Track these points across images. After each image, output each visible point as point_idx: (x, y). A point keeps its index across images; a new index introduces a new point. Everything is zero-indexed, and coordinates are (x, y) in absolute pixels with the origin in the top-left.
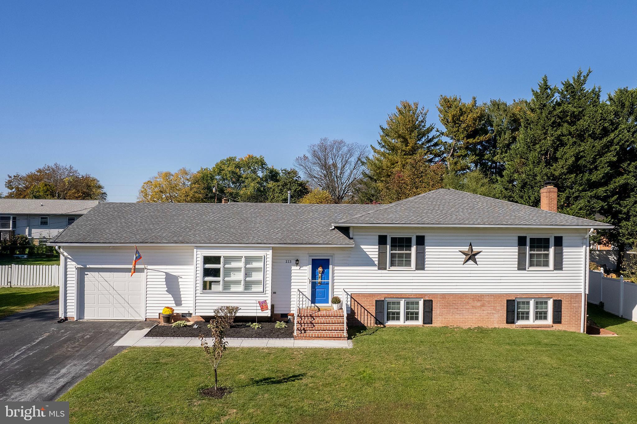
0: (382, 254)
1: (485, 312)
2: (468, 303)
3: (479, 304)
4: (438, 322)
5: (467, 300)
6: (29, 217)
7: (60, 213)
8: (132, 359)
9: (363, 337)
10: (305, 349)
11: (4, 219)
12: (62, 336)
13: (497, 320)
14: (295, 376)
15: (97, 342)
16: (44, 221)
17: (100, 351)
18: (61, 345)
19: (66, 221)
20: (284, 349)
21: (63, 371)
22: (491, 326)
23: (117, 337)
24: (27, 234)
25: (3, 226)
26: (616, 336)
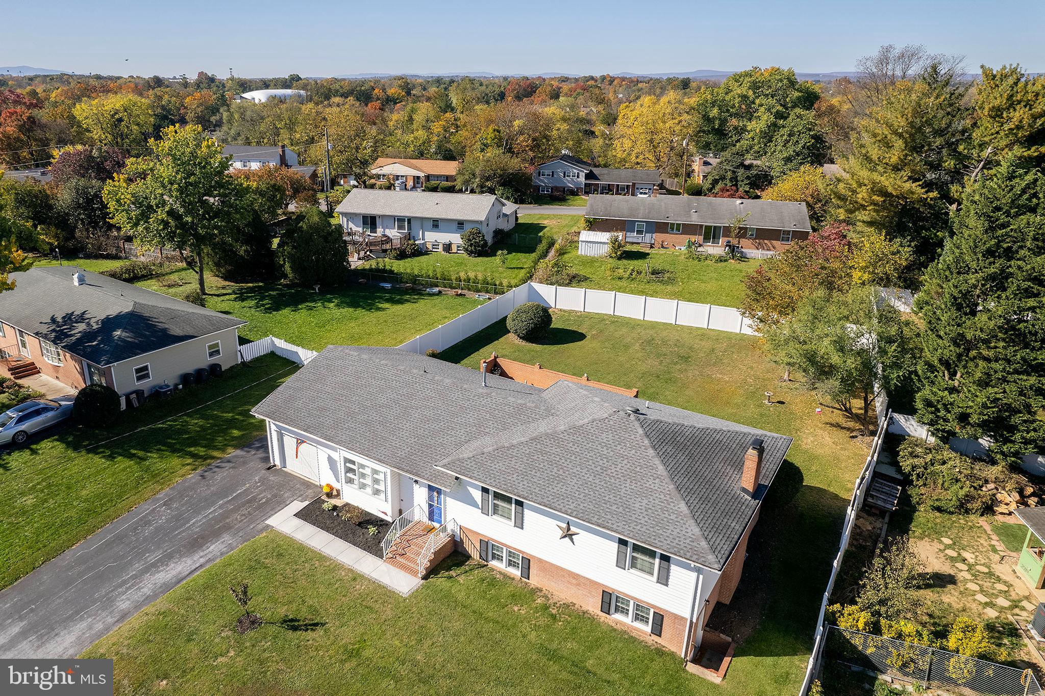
0: (485, 502)
1: (581, 592)
2: (563, 576)
4: (534, 580)
6: (422, 219)
7: (449, 217)
8: (254, 550)
9: (440, 581)
10: (373, 582)
11: (400, 221)
12: (252, 493)
13: (592, 605)
14: (316, 625)
15: (260, 512)
16: (436, 224)
17: (252, 527)
18: (240, 507)
19: (455, 225)
20: (356, 577)
21: (212, 547)
22: (585, 608)
23: (279, 508)
24: (421, 237)
25: (400, 227)
26: (718, 681)
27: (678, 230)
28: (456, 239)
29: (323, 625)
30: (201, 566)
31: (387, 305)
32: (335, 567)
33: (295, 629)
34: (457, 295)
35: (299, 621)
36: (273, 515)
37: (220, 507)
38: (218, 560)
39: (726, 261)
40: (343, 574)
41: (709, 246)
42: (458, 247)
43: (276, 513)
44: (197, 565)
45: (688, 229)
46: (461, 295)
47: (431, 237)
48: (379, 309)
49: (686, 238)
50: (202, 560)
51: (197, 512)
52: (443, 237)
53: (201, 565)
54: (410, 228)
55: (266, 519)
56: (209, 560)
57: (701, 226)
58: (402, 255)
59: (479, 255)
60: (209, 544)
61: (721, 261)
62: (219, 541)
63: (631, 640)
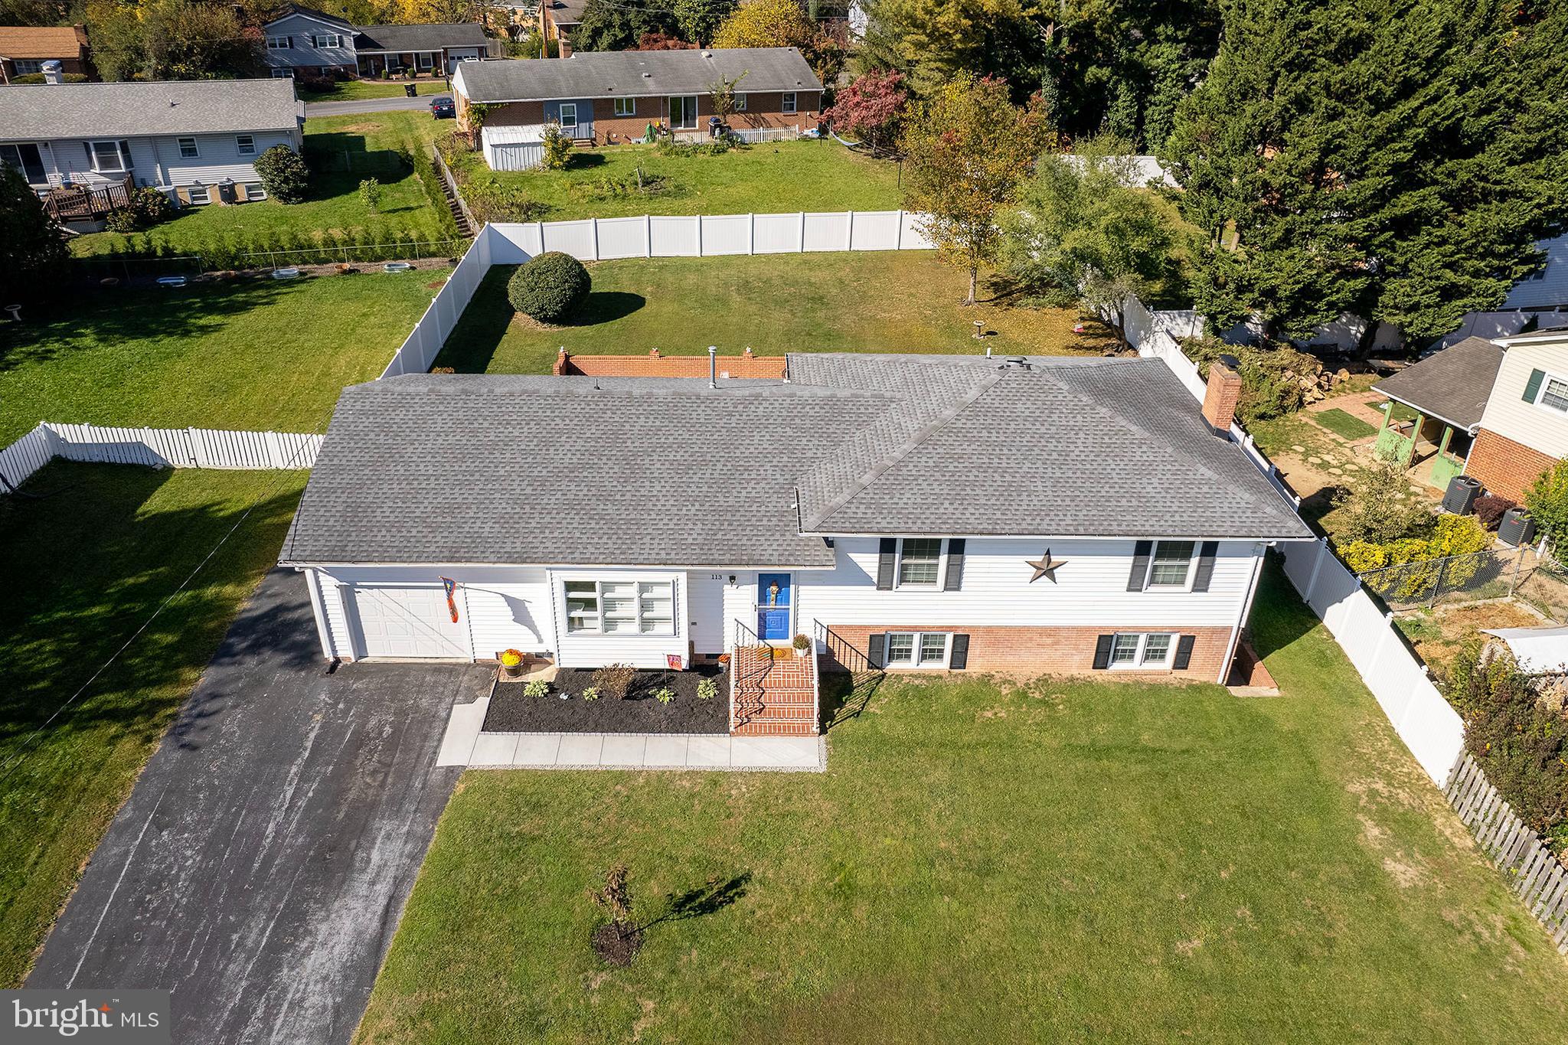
0: (885, 569)
1: (1059, 653)
2: (1031, 639)
3: (1049, 641)
4: (976, 665)
5: (1029, 635)
6: (154, 140)
7: (218, 129)
8: (477, 822)
9: (845, 726)
10: (749, 775)
11: (105, 149)
12: (344, 727)
13: (1078, 664)
14: (735, 884)
15: (406, 751)
16: (189, 148)
17: (418, 784)
18: (350, 762)
19: (234, 147)
20: (715, 779)
21: (375, 856)
22: (1066, 674)
23: (437, 731)
24: (161, 179)
25: (105, 163)
26: (1275, 693)
27: (630, 110)
28: (244, 173)
29: (747, 877)
30: (393, 901)
31: (214, 319)
32: (662, 782)
33: (710, 907)
34: (345, 272)
35: (702, 892)
36: (438, 746)
37: (304, 777)
38: (418, 872)
39: (724, 151)
40: (687, 784)
41: (682, 131)
42: (249, 189)
43: (440, 740)
44: (383, 901)
45: (646, 107)
46: (351, 271)
47: (181, 178)
48: (204, 330)
49: (644, 124)
50: (383, 889)
51: (263, 808)
52: (212, 175)
53: (391, 898)
54: (129, 162)
55: (433, 761)
56: (398, 882)
57: (665, 98)
58: (143, 221)
59: (306, 199)
60: (361, 854)
61: (718, 152)
62: (375, 838)
63: (1155, 689)
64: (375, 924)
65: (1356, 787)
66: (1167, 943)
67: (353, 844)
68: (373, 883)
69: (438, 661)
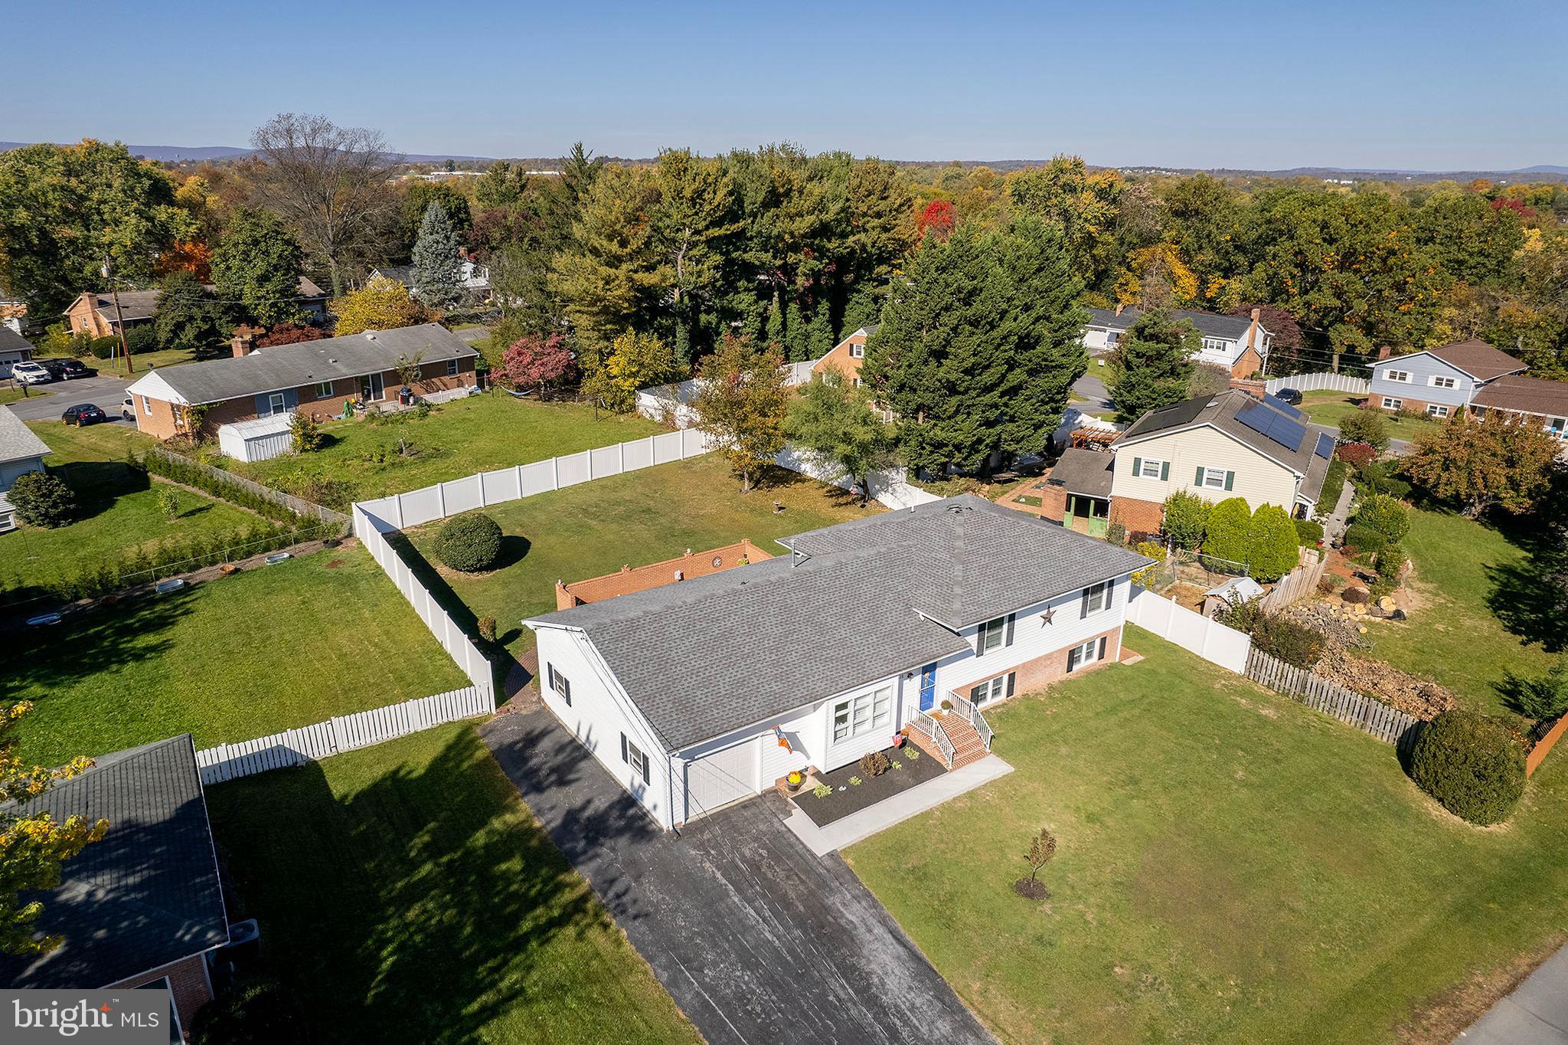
1: (1053, 669)
2: (1041, 664)
3: (1049, 662)
4: (1018, 691)
8: (884, 873)
9: (996, 745)
10: (984, 787)
12: (733, 863)
17: (823, 871)
18: (765, 879)
21: (852, 918)
22: (1056, 680)
23: (793, 839)
26: (1141, 658)
27: (328, 392)
30: (895, 934)
34: (230, 573)
36: (805, 846)
37: (749, 900)
38: (889, 913)
41: (372, 403)
43: (802, 843)
44: (889, 937)
45: (342, 387)
46: (235, 571)
49: (342, 401)
51: (748, 929)
53: (891, 933)
55: (814, 856)
56: (885, 923)
57: (355, 378)
62: (838, 910)
63: (1097, 673)
64: (900, 949)
65: (1217, 686)
66: (1232, 778)
67: (831, 919)
68: (870, 931)
69: (736, 802)
